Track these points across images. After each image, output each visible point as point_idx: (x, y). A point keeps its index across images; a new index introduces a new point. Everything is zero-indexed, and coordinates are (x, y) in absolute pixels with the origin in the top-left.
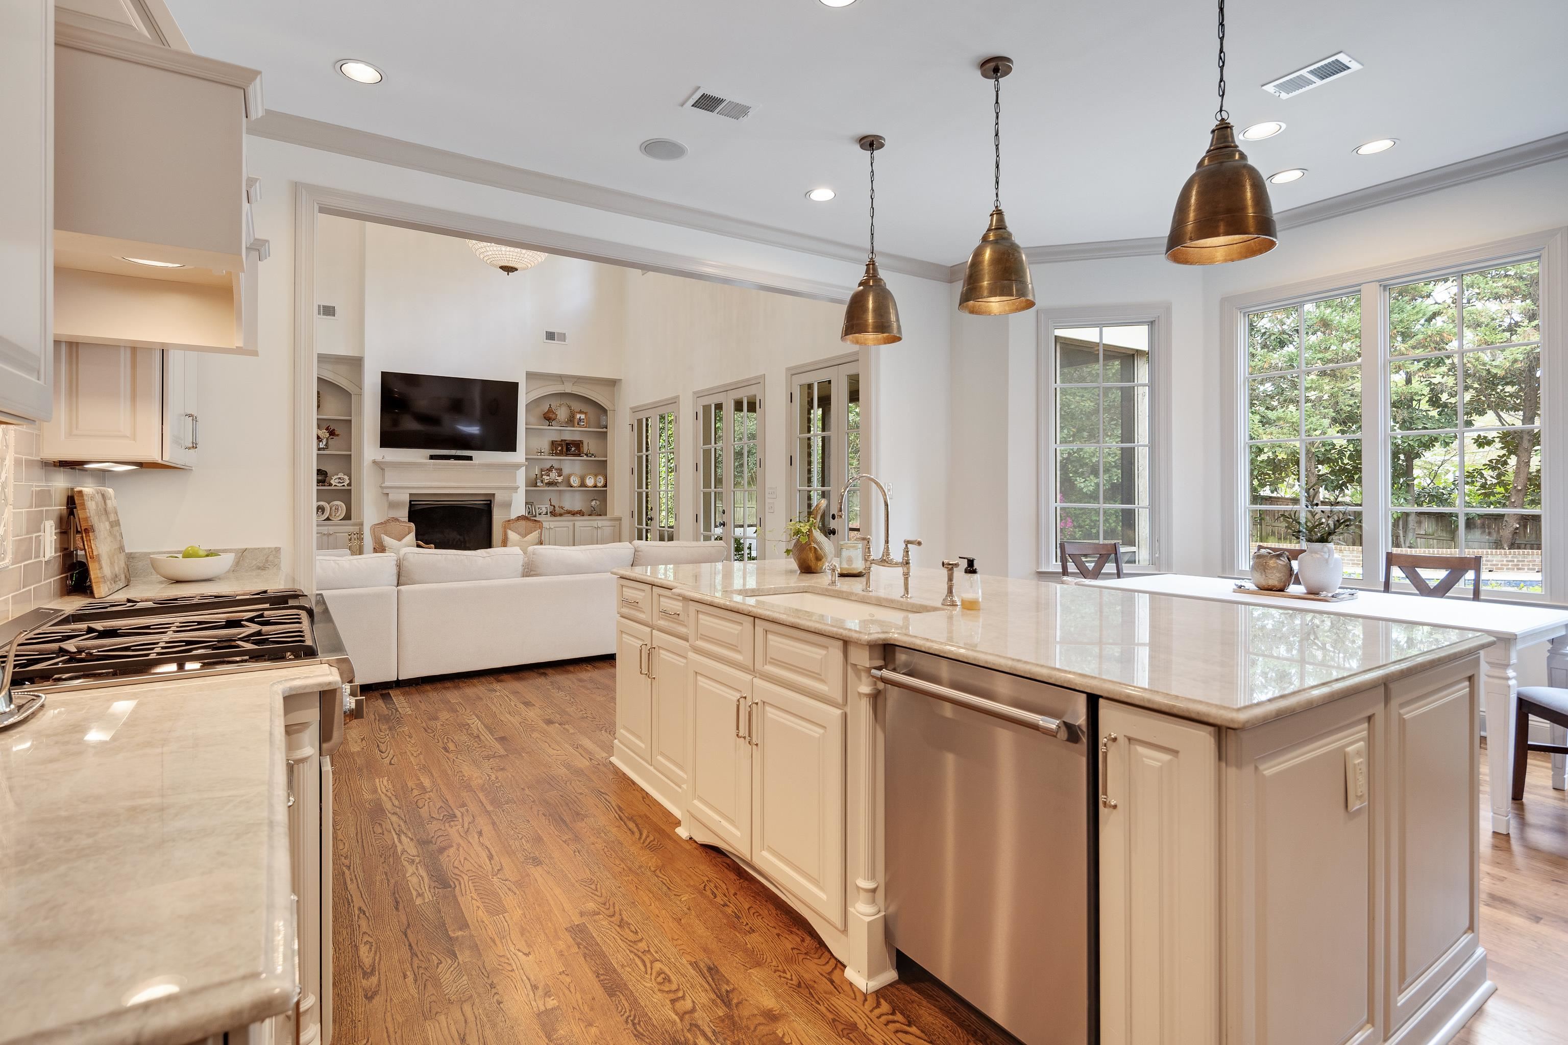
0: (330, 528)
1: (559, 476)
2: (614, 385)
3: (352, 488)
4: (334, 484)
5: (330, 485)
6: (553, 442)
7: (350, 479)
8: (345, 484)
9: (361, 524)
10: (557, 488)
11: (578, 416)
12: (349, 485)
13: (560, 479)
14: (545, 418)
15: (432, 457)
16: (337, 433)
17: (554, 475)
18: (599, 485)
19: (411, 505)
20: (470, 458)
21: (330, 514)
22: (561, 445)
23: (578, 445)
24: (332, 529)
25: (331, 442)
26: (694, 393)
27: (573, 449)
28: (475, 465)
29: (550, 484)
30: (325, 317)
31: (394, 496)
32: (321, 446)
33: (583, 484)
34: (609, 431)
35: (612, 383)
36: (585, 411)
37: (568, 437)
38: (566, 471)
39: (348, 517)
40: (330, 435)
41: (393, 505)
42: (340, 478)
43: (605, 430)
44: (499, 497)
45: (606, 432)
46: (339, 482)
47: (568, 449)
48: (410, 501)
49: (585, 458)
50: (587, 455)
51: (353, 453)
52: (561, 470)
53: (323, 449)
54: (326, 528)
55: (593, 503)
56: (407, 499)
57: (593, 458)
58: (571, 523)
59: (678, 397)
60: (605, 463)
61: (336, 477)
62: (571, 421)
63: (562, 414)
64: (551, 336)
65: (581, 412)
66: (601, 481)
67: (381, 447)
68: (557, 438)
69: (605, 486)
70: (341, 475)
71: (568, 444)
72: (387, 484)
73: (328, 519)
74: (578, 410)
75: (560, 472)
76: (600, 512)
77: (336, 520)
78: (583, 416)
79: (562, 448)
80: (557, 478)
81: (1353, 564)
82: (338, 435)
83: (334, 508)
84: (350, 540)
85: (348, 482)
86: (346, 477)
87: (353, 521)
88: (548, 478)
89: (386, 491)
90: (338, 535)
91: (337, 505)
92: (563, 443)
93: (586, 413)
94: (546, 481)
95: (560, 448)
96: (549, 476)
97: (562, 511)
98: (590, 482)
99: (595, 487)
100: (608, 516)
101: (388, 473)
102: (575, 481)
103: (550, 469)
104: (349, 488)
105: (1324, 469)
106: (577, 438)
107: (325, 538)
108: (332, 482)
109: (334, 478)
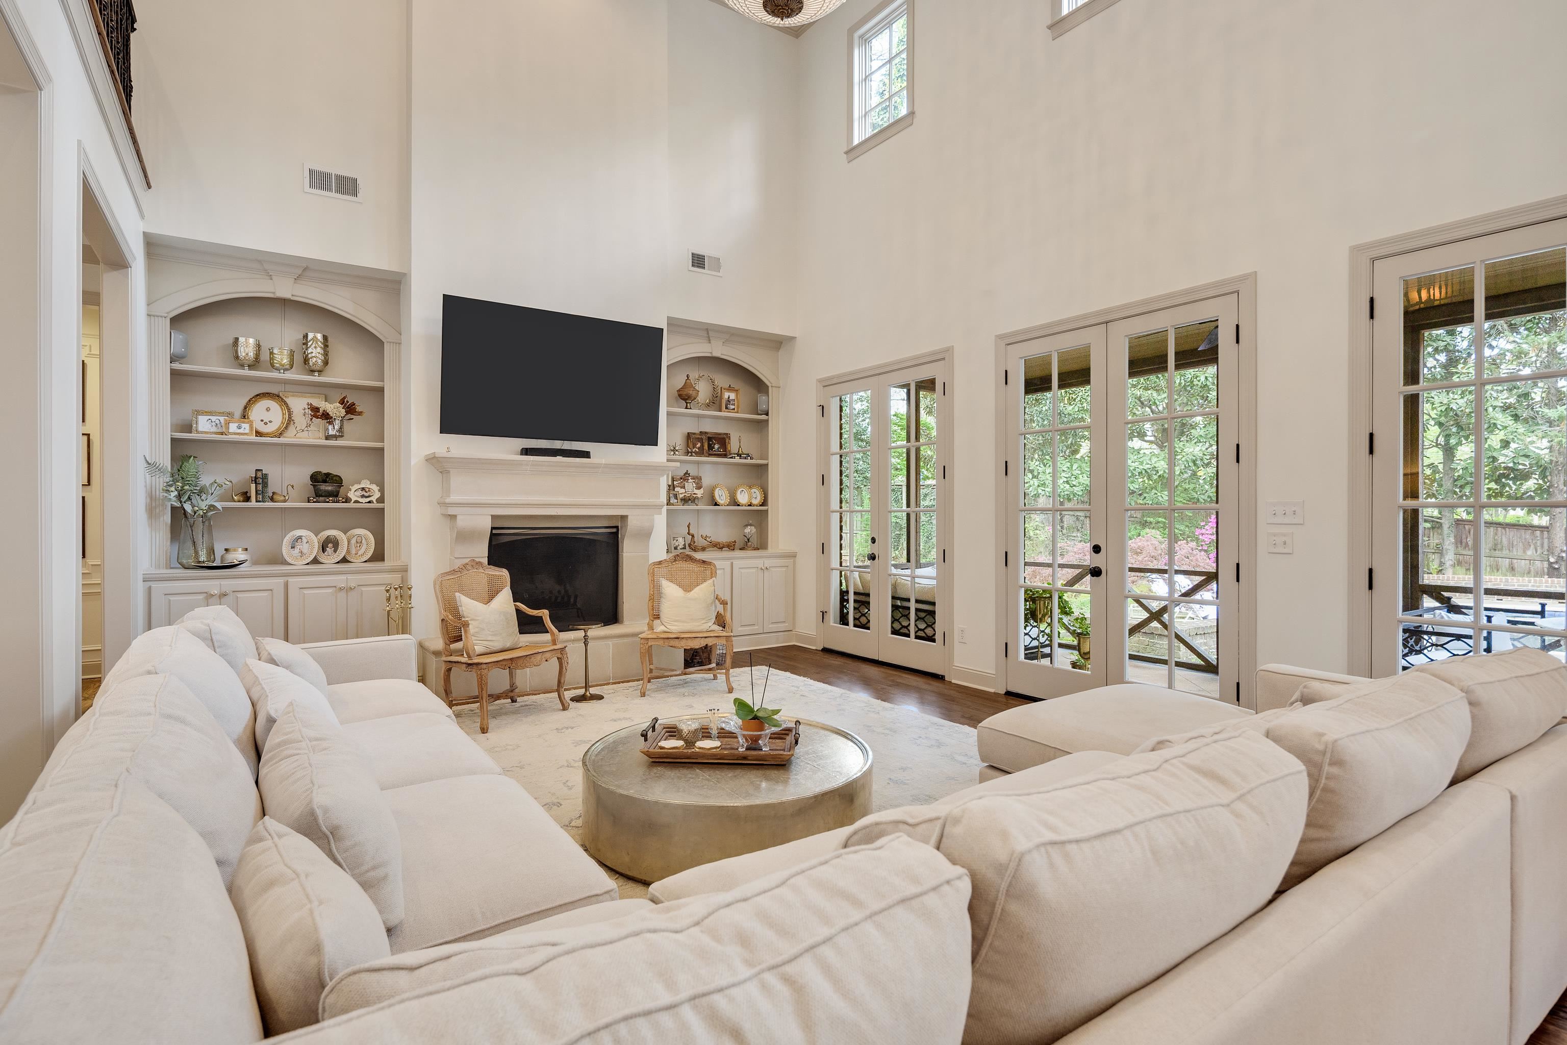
0: (350, 577)
1: (699, 488)
3: (387, 506)
4: (354, 499)
5: (348, 500)
6: (689, 436)
7: (382, 491)
8: (374, 499)
9: (404, 570)
10: (695, 507)
11: (726, 395)
12: (381, 500)
13: (699, 493)
14: (680, 396)
15: (526, 452)
16: (358, 409)
17: (690, 486)
18: (755, 502)
19: (492, 535)
20: (586, 455)
21: (348, 551)
22: (701, 440)
23: (723, 440)
24: (353, 580)
25: (347, 426)
26: (1000, 337)
27: (716, 446)
28: (596, 467)
29: (685, 500)
30: (339, 196)
31: (466, 520)
32: (331, 432)
33: (733, 501)
34: (772, 419)
36: (736, 386)
37: (711, 427)
38: (706, 481)
39: (378, 556)
40: (347, 413)
41: (464, 537)
42: (363, 489)
43: (764, 417)
44: (633, 522)
45: (767, 421)
46: (363, 496)
47: (711, 447)
48: (493, 528)
49: (737, 460)
50: (739, 455)
51: (387, 445)
52: (700, 479)
53: (335, 437)
54: (343, 577)
55: (748, 530)
56: (486, 524)
57: (749, 461)
58: (729, 563)
59: (949, 350)
60: (764, 467)
61: (356, 486)
62: (715, 402)
63: (703, 391)
64: (698, 261)
65: (730, 389)
66: (757, 499)
67: (441, 433)
68: (695, 429)
69: (765, 503)
70: (365, 484)
71: (710, 439)
72: (454, 498)
73: (344, 560)
75: (698, 480)
76: (760, 543)
77: (357, 563)
79: (702, 445)
80: (696, 491)
82: (360, 413)
83: (353, 541)
84: (389, 599)
85: (377, 495)
86: (375, 488)
87: (388, 563)
88: (683, 490)
89: (451, 511)
90: (364, 589)
91: (359, 536)
92: (704, 437)
93: (737, 391)
94: (681, 496)
95: (699, 445)
96: (684, 487)
97: (705, 543)
98: (743, 497)
99: (750, 505)
100: (770, 550)
101: (457, 480)
102: (722, 496)
103: (686, 477)
104: (380, 505)
106: (723, 428)
107: (342, 595)
108: (351, 495)
109: (354, 488)
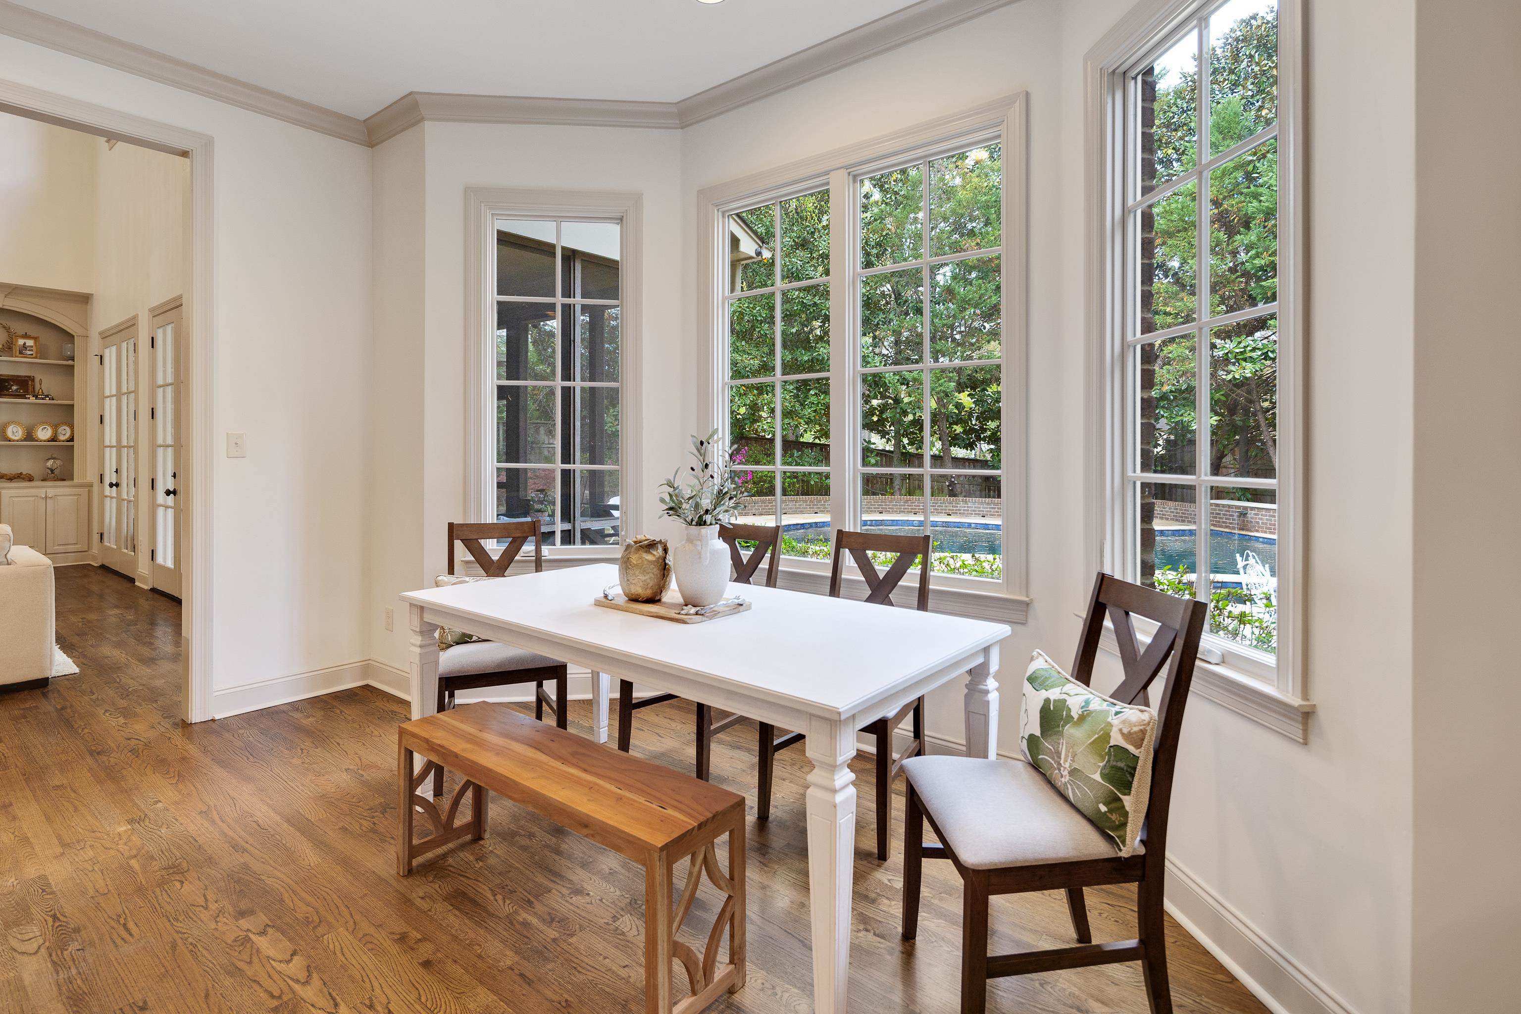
2: (87, 303)
18: (62, 438)
23: (23, 382)
33: (29, 436)
34: (78, 364)
35: (84, 299)
36: (33, 335)
43: (70, 362)
45: (73, 366)
49: (35, 400)
50: (38, 396)
55: (50, 463)
57: (47, 401)
60: (69, 407)
62: (8, 348)
65: (26, 336)
66: (63, 433)
69: (71, 439)
74: (22, 333)
76: (63, 475)
78: (30, 343)
81: (975, 514)
93: (35, 339)
98: (44, 434)
99: (53, 441)
100: (76, 481)
102: (15, 433)
105: (958, 429)
106: (22, 372)
